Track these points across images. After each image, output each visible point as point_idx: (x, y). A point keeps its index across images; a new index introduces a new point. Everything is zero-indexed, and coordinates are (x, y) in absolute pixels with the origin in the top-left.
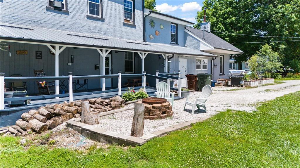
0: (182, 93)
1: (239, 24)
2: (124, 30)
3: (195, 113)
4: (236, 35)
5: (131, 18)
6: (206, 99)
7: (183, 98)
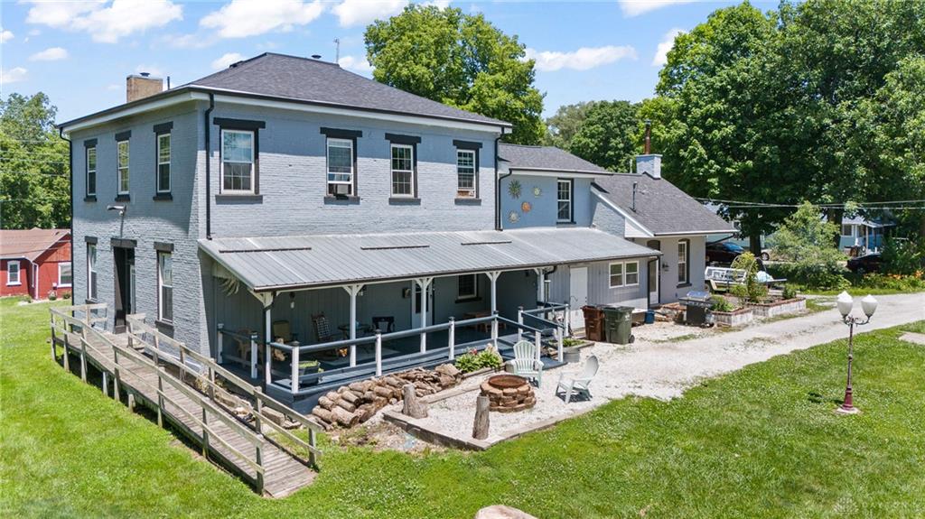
0: (564, 353)
1: (745, 143)
2: (458, 212)
3: (570, 401)
4: (737, 172)
5: (471, 185)
6: (589, 379)
7: (567, 363)
